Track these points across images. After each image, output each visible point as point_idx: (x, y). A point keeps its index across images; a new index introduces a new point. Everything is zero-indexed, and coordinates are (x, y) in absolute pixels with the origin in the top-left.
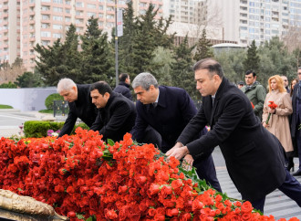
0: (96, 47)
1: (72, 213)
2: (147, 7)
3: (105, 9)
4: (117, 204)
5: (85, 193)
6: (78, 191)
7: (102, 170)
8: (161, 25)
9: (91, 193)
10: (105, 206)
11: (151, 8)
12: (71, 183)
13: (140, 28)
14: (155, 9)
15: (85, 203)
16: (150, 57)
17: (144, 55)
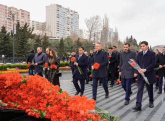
0: (5, 37)
1: (9, 102)
2: (24, 24)
3: (8, 23)
4: (28, 98)
5: (15, 95)
6: (11, 94)
7: (22, 86)
8: (30, 30)
9: (17, 95)
10: (23, 99)
11: (26, 24)
12: (8, 91)
13: (22, 31)
14: (28, 25)
15: (14, 98)
16: (26, 42)
17: (24, 41)
